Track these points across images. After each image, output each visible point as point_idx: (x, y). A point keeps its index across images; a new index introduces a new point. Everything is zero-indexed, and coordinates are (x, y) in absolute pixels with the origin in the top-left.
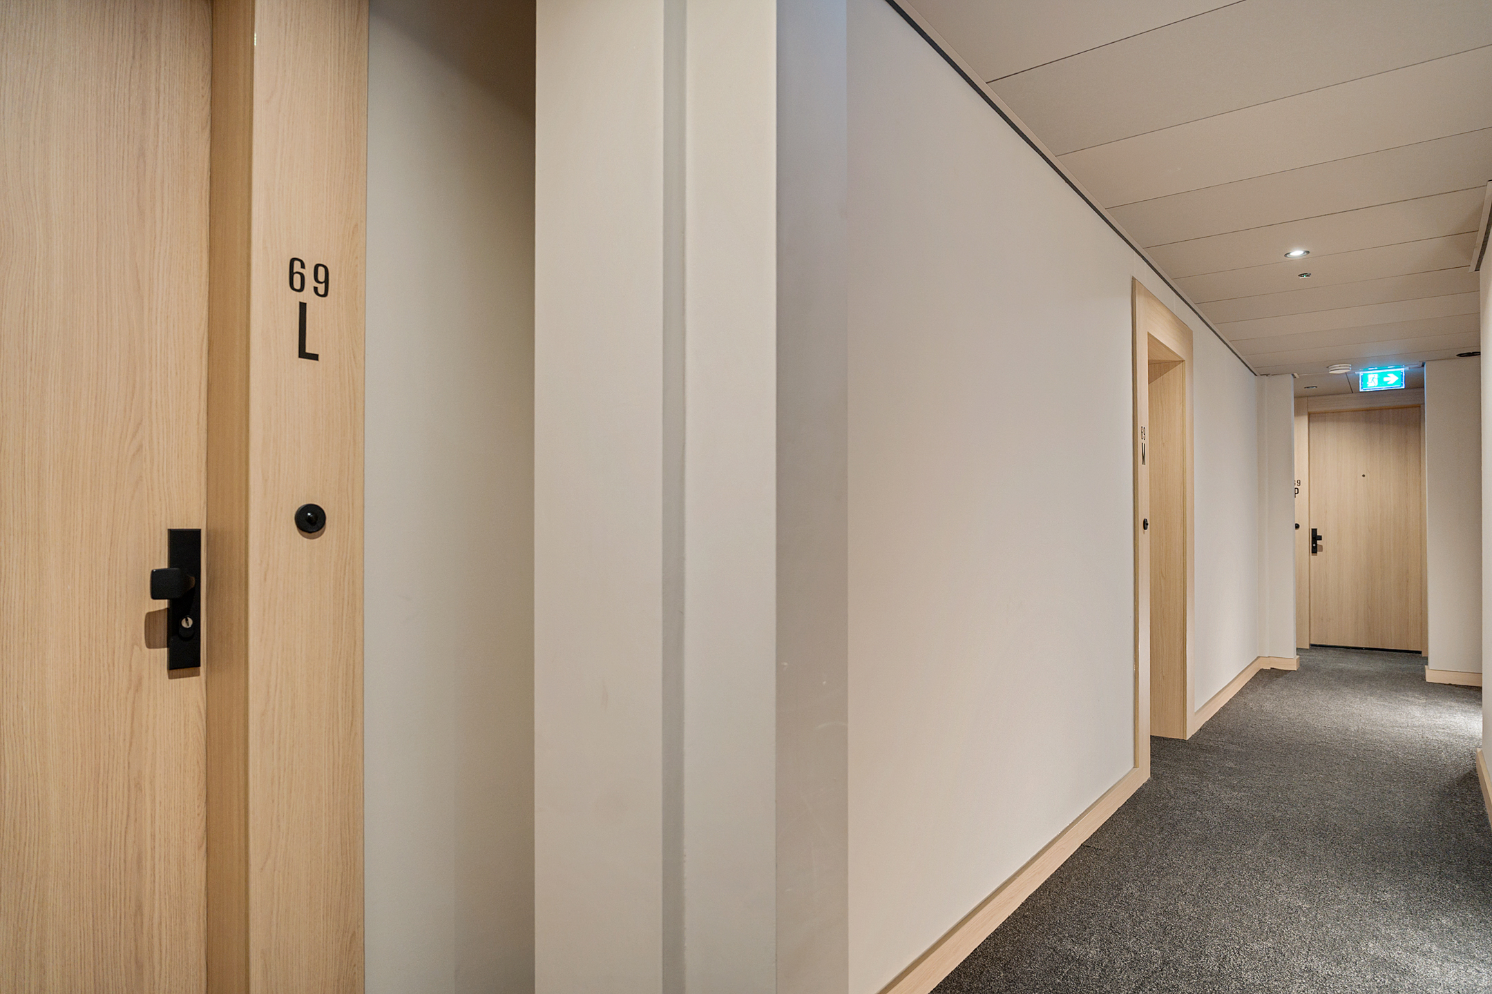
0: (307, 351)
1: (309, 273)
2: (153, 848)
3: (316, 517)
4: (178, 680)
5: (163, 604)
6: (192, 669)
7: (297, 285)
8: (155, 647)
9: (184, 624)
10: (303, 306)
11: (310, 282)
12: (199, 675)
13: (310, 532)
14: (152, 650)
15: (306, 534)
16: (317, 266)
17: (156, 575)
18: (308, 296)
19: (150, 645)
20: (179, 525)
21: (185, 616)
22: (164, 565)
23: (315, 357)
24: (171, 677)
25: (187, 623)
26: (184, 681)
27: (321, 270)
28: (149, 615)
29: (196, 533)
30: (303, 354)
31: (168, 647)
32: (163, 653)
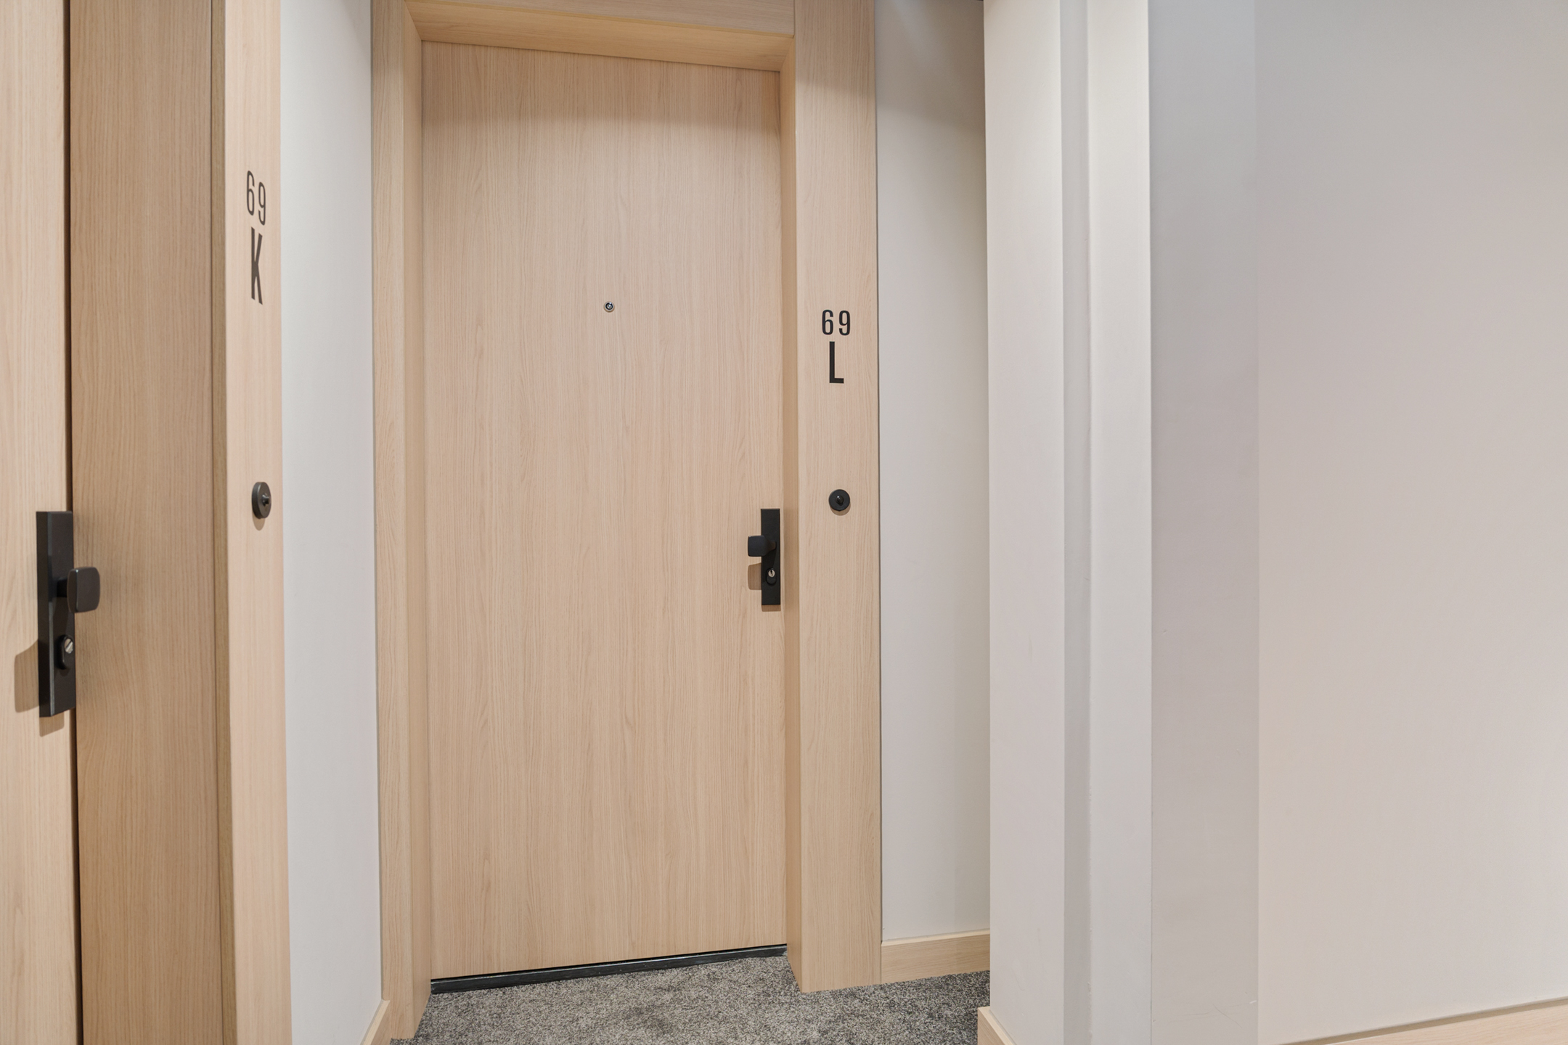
0: (836, 377)
1: (835, 320)
2: (754, 725)
3: (843, 500)
4: (767, 613)
5: (758, 560)
6: (776, 606)
7: (828, 330)
8: (754, 589)
9: (770, 574)
10: (832, 345)
11: (837, 326)
12: (780, 610)
13: (840, 511)
14: (752, 591)
15: (835, 511)
16: (841, 313)
17: (752, 540)
18: (836, 336)
19: (751, 587)
20: (768, 506)
21: (769, 569)
22: (758, 533)
23: (841, 381)
24: (763, 610)
25: (772, 574)
26: (771, 614)
27: (845, 315)
28: (750, 567)
29: (777, 511)
30: (833, 379)
31: (762, 589)
32: (758, 593)
